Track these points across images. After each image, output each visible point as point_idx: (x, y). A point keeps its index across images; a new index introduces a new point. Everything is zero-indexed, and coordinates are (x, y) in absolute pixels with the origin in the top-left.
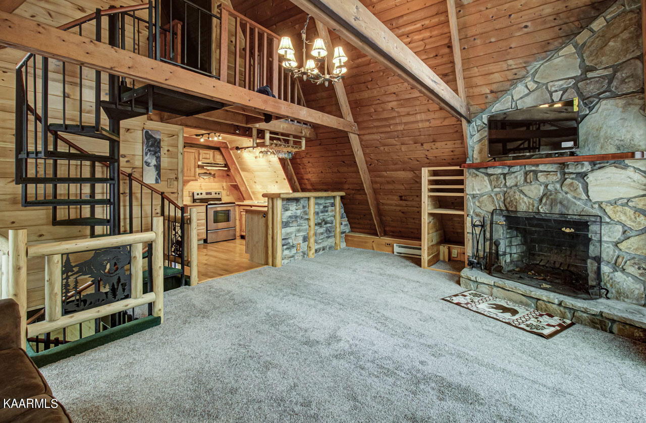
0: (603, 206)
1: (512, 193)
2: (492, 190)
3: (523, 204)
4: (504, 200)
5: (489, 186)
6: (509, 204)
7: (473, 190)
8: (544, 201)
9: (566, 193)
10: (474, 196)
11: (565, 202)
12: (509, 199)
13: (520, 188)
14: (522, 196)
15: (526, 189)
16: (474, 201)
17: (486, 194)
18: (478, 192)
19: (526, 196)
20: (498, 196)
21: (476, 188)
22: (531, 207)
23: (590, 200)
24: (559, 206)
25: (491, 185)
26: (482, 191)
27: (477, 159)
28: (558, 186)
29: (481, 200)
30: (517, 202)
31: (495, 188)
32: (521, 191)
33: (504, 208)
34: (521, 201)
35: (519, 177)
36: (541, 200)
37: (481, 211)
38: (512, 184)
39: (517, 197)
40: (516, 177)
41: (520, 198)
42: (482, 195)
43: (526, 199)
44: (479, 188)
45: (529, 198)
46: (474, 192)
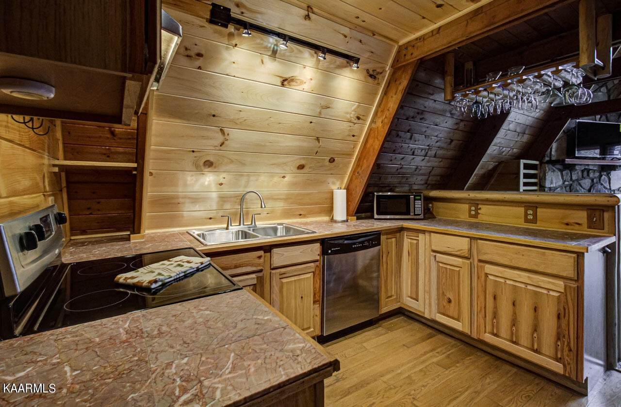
1: (575, 185)
2: (564, 183)
5: (561, 180)
7: (552, 183)
8: (592, 190)
9: (601, 184)
13: (580, 182)
15: (582, 182)
17: (560, 187)
18: (554, 186)
19: (582, 187)
20: (567, 188)
21: (554, 181)
23: (610, 189)
25: (563, 178)
26: (557, 185)
28: (598, 180)
31: (565, 181)
35: (579, 173)
38: (576, 178)
39: (578, 189)
40: (578, 173)
41: (580, 189)
42: (556, 188)
43: (582, 189)
45: (584, 189)
46: (552, 186)
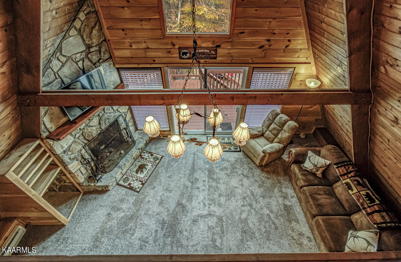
0: (118, 110)
1: (86, 130)
2: (75, 138)
3: (94, 131)
4: (84, 138)
5: (71, 137)
6: (88, 137)
8: (101, 123)
9: (107, 113)
10: (65, 152)
11: (108, 117)
12: (87, 135)
13: (88, 125)
14: (92, 128)
15: (91, 124)
16: (66, 154)
17: (72, 143)
19: (93, 126)
20: (80, 138)
22: (98, 130)
23: (114, 110)
24: (107, 121)
26: (69, 144)
27: (52, 128)
28: (103, 112)
29: (71, 149)
30: (91, 133)
31: (75, 135)
32: (90, 126)
33: (86, 142)
34: (92, 131)
36: (100, 123)
37: (75, 155)
39: (90, 130)
41: (91, 129)
42: (69, 147)
43: (93, 128)
44: (66, 143)
45: (95, 126)
46: (64, 149)
